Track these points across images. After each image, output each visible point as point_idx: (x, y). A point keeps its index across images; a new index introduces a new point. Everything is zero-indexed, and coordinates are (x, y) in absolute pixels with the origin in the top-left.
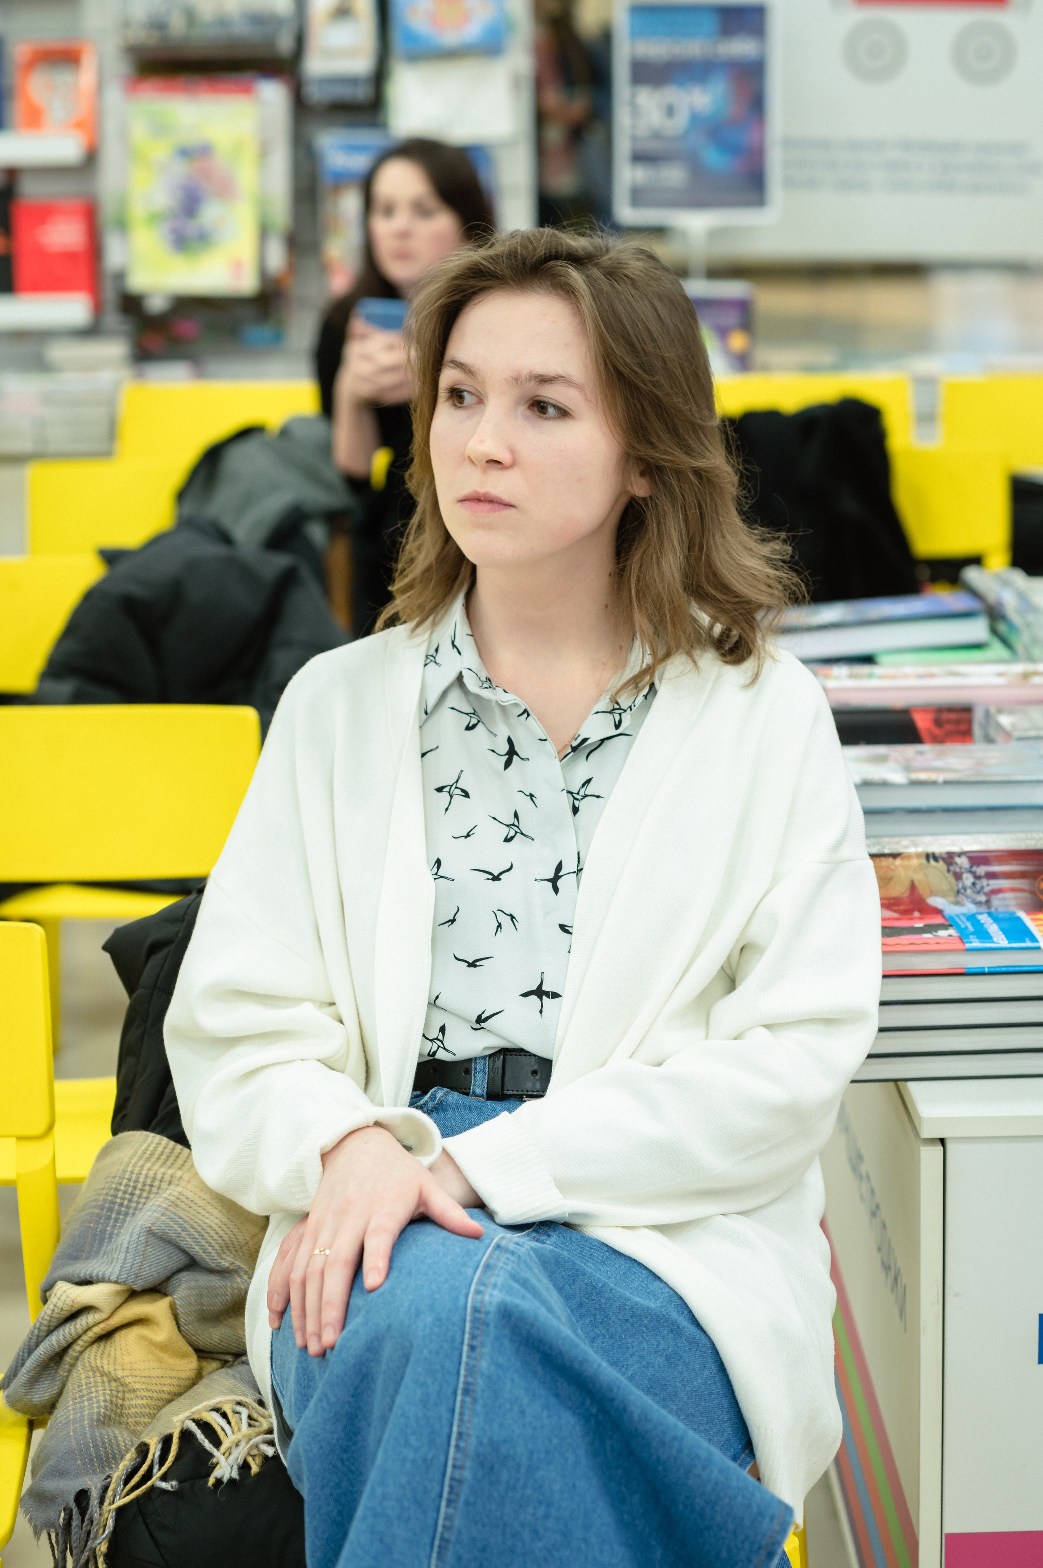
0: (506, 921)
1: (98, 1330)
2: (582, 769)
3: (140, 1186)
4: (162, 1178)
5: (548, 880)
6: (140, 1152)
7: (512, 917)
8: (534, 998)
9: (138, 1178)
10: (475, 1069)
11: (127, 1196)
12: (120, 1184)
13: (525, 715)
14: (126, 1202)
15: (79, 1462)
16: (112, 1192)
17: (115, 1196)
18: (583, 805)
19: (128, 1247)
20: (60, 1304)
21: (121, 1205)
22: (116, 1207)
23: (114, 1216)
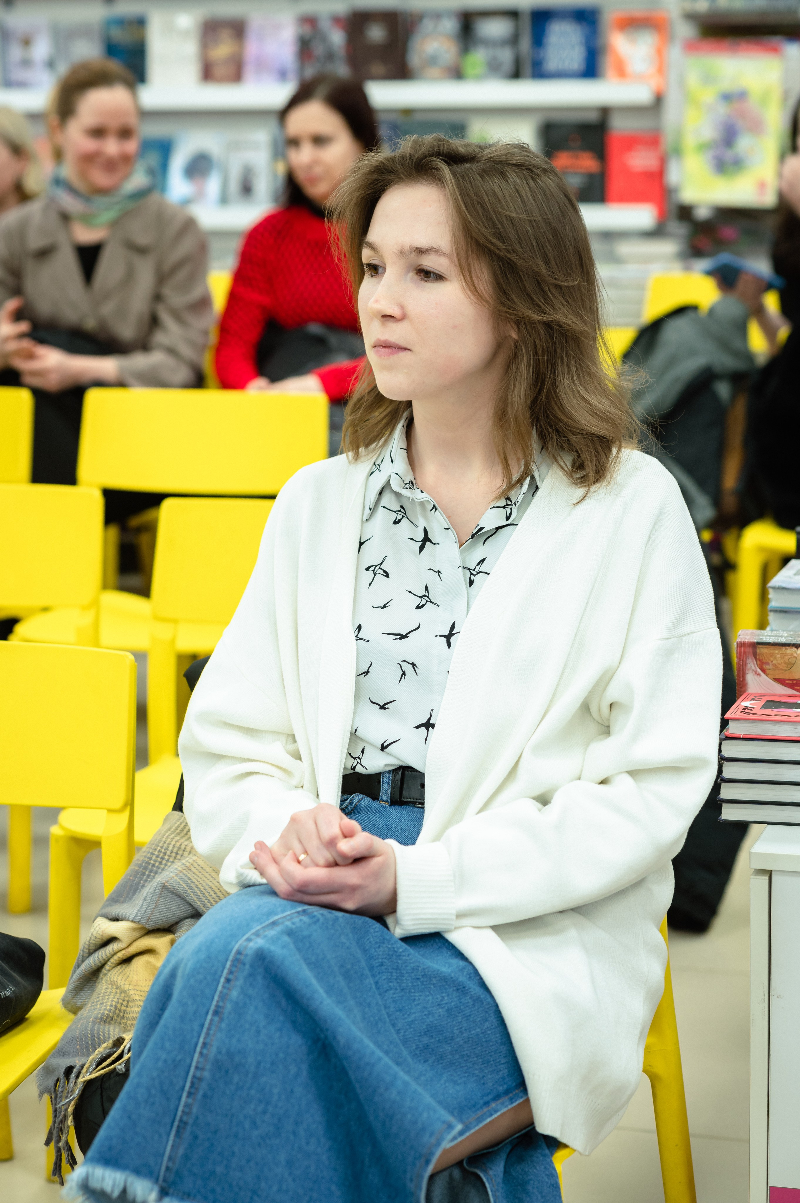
0: (408, 668)
1: (120, 955)
2: (480, 551)
3: (168, 853)
4: (185, 848)
5: (444, 636)
6: (174, 828)
7: (414, 665)
8: (423, 729)
9: (168, 847)
10: (383, 780)
11: (159, 859)
12: (155, 850)
13: (434, 510)
14: (157, 864)
15: (78, 1047)
16: (149, 855)
17: (150, 859)
18: (477, 579)
19: (146, 897)
20: (95, 933)
21: (154, 865)
22: (150, 867)
23: (147, 873)
